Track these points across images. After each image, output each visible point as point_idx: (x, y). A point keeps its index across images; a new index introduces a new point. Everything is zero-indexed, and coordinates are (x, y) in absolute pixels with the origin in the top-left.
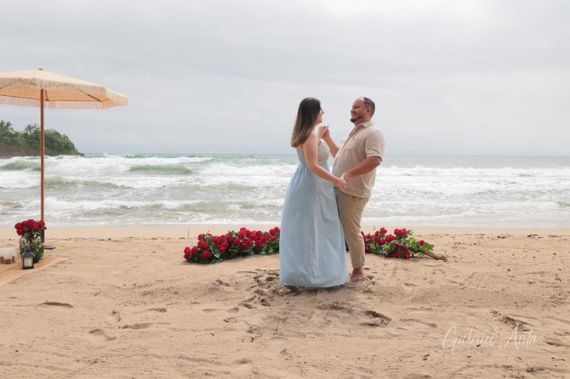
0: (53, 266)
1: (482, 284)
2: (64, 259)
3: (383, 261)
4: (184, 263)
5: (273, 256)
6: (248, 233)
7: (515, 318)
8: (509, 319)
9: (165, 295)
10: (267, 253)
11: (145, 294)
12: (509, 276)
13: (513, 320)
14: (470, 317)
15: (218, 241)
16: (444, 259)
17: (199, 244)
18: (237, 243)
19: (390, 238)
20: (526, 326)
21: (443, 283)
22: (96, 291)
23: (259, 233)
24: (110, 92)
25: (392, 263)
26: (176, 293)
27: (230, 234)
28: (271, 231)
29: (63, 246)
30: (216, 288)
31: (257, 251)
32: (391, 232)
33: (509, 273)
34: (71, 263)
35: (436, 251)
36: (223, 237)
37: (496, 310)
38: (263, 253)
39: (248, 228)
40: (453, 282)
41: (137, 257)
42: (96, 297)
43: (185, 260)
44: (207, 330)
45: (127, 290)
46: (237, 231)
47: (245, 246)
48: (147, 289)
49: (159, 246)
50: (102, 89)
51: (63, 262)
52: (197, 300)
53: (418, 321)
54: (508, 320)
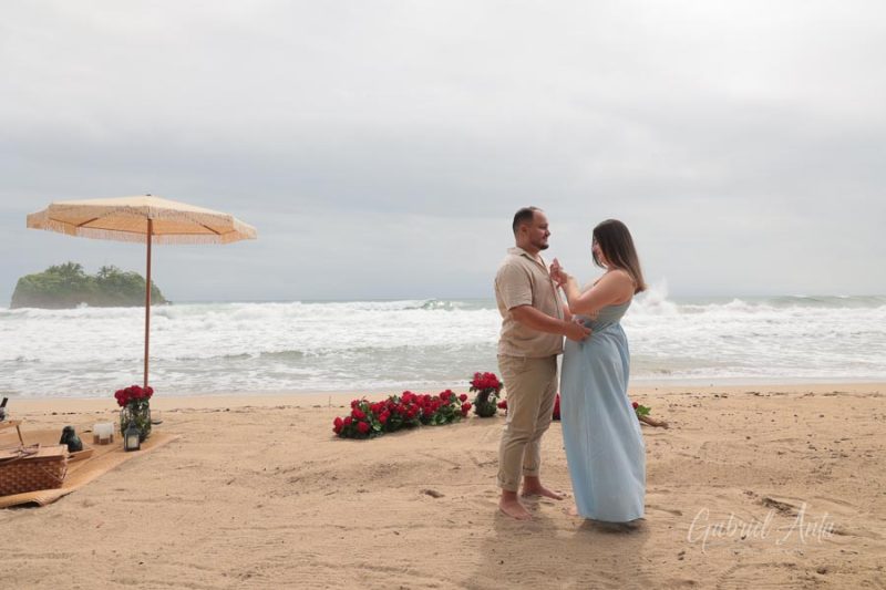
0: (164, 446)
1: (721, 457)
2: (176, 437)
4: (334, 439)
5: (446, 426)
6: (414, 398)
7: (778, 500)
8: (770, 501)
9: (320, 482)
10: (439, 424)
11: (293, 481)
12: (751, 445)
13: (776, 503)
14: (720, 501)
15: (377, 409)
16: (664, 425)
17: (353, 413)
18: (401, 411)
20: (793, 509)
21: (672, 457)
22: (229, 479)
23: (427, 398)
24: (238, 222)
26: (334, 478)
27: (392, 399)
28: (442, 395)
29: (171, 420)
31: (426, 421)
33: (749, 442)
34: (186, 442)
35: (653, 416)
36: (382, 403)
37: (751, 489)
38: (434, 423)
39: (412, 392)
40: (685, 455)
41: (271, 432)
42: (232, 486)
43: (335, 434)
44: (387, 527)
45: (268, 476)
46: (400, 395)
47: (410, 415)
48: (296, 474)
49: (296, 417)
50: (229, 220)
51: (176, 441)
52: (363, 488)
53: (657, 508)
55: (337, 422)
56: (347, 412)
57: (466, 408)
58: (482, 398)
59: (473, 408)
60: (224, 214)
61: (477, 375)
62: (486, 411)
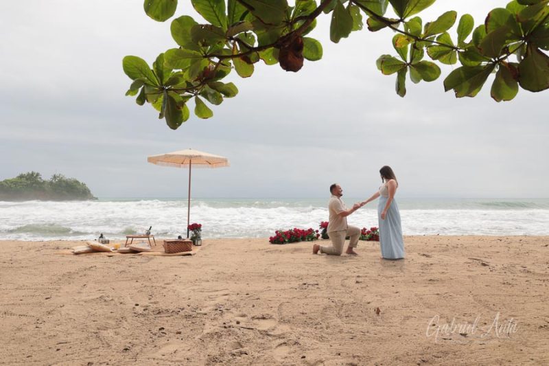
3: (366, 242)
4: (270, 244)
6: (298, 230)
11: (267, 251)
15: (286, 233)
17: (277, 235)
18: (294, 235)
19: (368, 232)
23: (303, 231)
24: (229, 161)
25: (371, 243)
27: (290, 231)
28: (309, 230)
30: (296, 250)
31: (303, 239)
32: (369, 229)
38: (307, 240)
39: (298, 228)
43: (270, 242)
46: (293, 229)
47: (298, 237)
54: (424, 255)
55: (271, 238)
56: (274, 235)
57: (318, 235)
58: (325, 231)
59: (321, 235)
60: (224, 157)
61: (322, 223)
62: (325, 237)
